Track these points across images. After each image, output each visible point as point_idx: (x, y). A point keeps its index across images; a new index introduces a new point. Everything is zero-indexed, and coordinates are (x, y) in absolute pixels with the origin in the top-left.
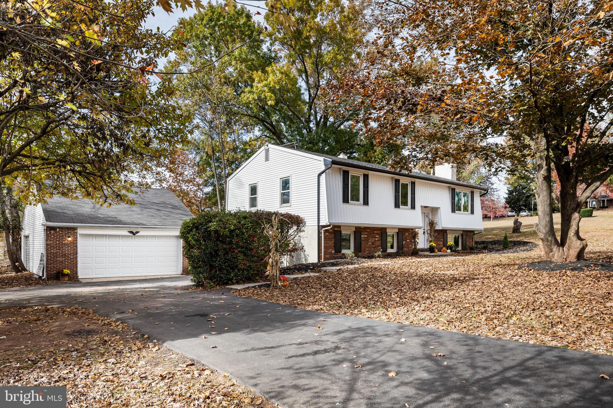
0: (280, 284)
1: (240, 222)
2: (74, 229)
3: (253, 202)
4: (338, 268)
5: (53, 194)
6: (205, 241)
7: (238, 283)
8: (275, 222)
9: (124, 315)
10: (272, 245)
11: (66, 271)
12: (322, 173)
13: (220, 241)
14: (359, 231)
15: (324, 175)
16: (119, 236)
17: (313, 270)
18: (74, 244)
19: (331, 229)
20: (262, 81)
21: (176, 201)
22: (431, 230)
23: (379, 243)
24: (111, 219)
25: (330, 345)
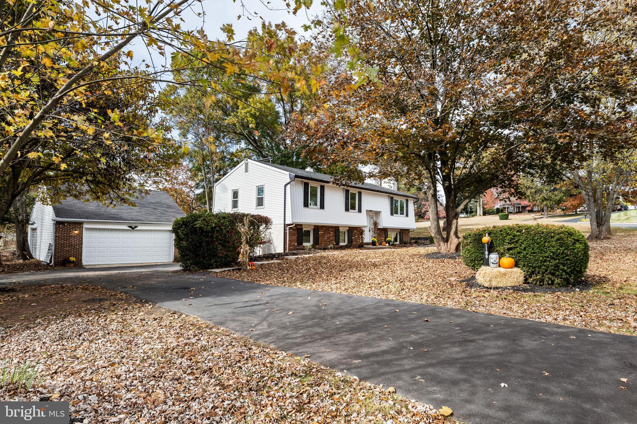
0: (248, 268)
1: (220, 221)
2: (81, 223)
3: (235, 204)
4: (297, 257)
5: (66, 196)
6: (192, 235)
7: (217, 267)
8: (246, 221)
9: (126, 289)
10: (243, 239)
11: (72, 259)
12: (288, 184)
13: (204, 235)
14: (317, 228)
15: (289, 185)
16: (120, 230)
17: (277, 258)
18: (80, 236)
19: (294, 227)
20: (246, 108)
21: (170, 201)
22: (375, 228)
23: (333, 238)
24: (113, 216)
25: (264, 302)
